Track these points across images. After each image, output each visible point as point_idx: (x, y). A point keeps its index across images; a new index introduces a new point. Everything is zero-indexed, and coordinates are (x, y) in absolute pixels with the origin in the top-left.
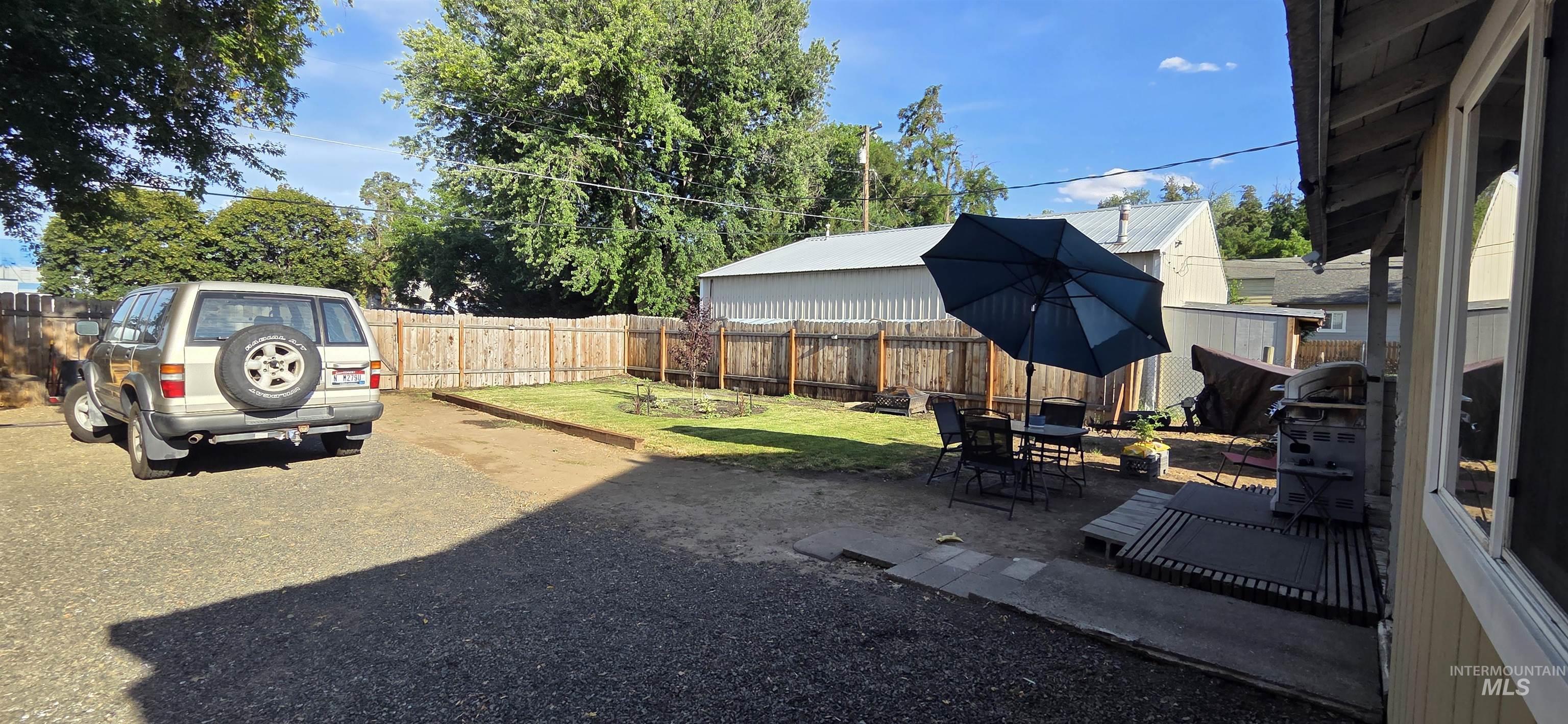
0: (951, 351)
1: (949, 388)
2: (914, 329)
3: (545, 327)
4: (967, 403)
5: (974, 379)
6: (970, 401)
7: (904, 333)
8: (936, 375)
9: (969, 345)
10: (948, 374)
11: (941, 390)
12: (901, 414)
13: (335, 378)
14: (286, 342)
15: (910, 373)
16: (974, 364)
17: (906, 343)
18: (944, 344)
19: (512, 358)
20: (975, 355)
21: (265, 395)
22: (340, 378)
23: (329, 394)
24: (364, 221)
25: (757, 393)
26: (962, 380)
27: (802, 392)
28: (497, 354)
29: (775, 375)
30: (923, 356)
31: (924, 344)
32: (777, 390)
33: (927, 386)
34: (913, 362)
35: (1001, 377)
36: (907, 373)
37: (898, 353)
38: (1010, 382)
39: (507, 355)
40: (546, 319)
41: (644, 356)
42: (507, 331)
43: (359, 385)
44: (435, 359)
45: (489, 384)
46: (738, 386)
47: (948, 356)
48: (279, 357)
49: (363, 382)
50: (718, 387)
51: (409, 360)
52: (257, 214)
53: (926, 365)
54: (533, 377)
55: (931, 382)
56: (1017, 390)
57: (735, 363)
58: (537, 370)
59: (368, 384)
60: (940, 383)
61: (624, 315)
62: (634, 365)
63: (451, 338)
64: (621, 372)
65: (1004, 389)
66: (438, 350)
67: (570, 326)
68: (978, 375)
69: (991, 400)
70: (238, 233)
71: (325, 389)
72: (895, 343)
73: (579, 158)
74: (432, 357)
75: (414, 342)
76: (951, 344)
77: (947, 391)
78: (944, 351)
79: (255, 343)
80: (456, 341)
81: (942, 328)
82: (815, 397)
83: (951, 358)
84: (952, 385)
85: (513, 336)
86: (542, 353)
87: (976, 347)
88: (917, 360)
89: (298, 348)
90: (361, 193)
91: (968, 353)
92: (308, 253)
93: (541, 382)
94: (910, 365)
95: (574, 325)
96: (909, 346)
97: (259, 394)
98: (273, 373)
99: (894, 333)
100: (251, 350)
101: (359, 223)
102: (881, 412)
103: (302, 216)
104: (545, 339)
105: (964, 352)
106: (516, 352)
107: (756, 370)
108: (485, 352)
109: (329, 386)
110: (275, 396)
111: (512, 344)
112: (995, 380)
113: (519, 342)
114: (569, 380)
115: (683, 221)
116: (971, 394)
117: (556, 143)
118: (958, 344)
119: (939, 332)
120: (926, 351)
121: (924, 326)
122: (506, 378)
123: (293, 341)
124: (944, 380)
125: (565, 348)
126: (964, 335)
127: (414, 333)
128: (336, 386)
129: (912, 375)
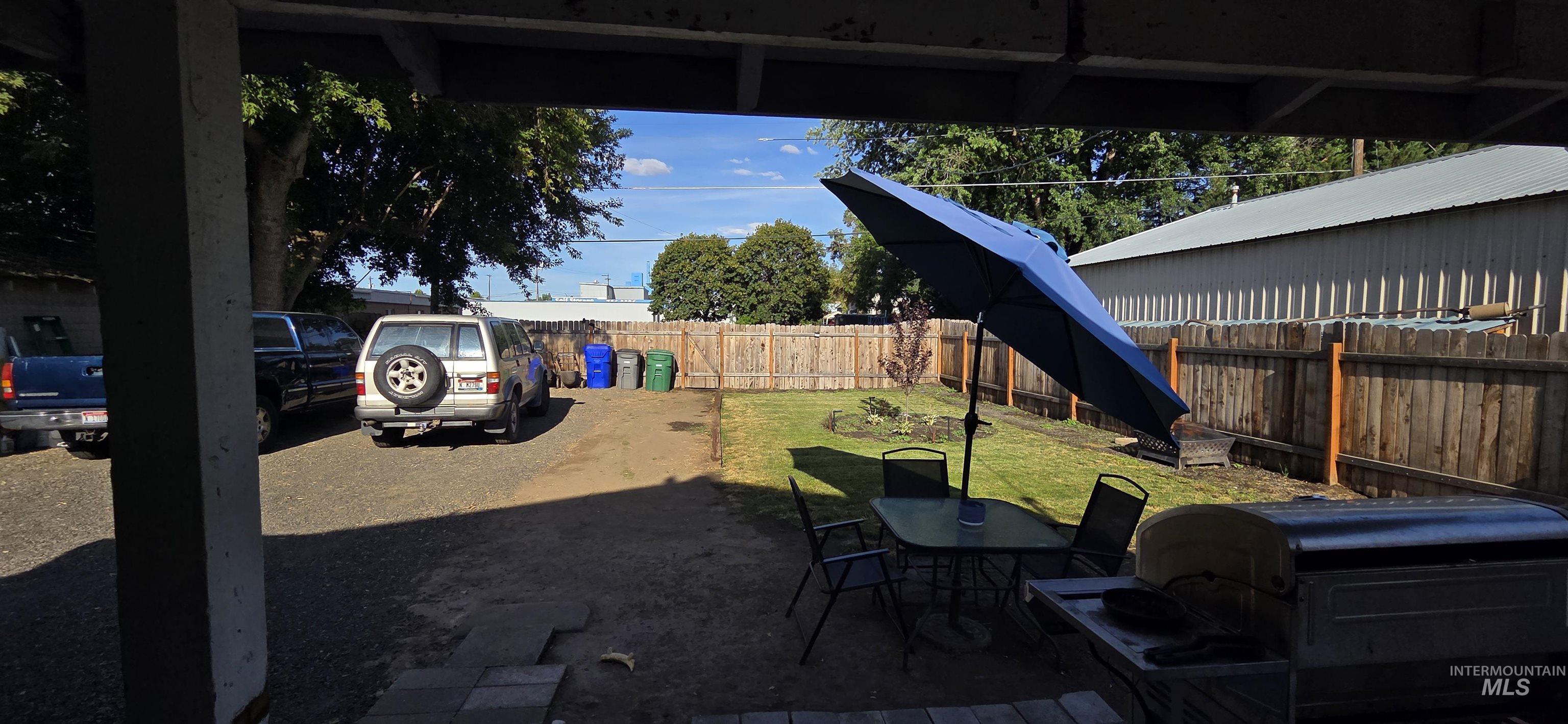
0: (1271, 372)
1: (1266, 431)
2: (1218, 336)
3: (851, 334)
4: (1295, 459)
5: (1308, 421)
6: (1300, 456)
7: (1203, 342)
8: (1248, 409)
9: (1300, 365)
10: (1265, 408)
11: (1256, 433)
12: (1169, 464)
13: (461, 385)
14: (413, 358)
15: (1211, 403)
16: (1308, 397)
17: (1206, 358)
18: (1261, 361)
19: (818, 363)
20: (1309, 380)
21: (400, 397)
22: (464, 385)
23: (458, 397)
24: (845, 241)
25: (1041, 414)
26: (1288, 422)
27: (1084, 418)
28: (805, 357)
29: (1058, 393)
30: (1230, 378)
31: (1231, 359)
32: (1060, 411)
33: (1234, 425)
34: (1215, 387)
35: (1355, 421)
36: (1207, 402)
37: (1195, 371)
38: (1370, 431)
39: (812, 361)
40: (852, 326)
41: (952, 363)
42: (813, 338)
43: (478, 391)
44: (750, 364)
45: (796, 387)
46: (1025, 403)
47: (1266, 379)
48: (411, 369)
49: (481, 389)
50: (1005, 403)
51: (728, 364)
52: (760, 245)
53: (1233, 393)
54: (837, 381)
55: (1241, 420)
56: (1383, 447)
57: (1022, 377)
58: (842, 375)
59: (485, 390)
60: (1255, 421)
61: (939, 320)
62: (945, 373)
63: (763, 345)
64: (933, 380)
65: (1361, 442)
66: (752, 356)
67: (876, 332)
68: (1313, 415)
69: (1333, 459)
70: (748, 261)
71: (454, 393)
72: (1191, 357)
73: (960, 156)
74: (747, 362)
75: (733, 348)
76: (1271, 362)
77: (1264, 437)
78: (1261, 372)
79: (392, 359)
80: (767, 348)
81: (1258, 336)
82: (1097, 427)
83: (1271, 383)
84: (1272, 427)
85: (819, 343)
86: (847, 359)
87: (1311, 368)
88: (1220, 384)
89: (422, 362)
90: (845, 217)
91: (1299, 376)
92: (790, 272)
93: (846, 388)
94: (1211, 391)
95: (882, 331)
96: (1211, 362)
97: (396, 395)
98: (408, 381)
99: (1190, 342)
100: (390, 364)
101: (843, 243)
102: (1145, 458)
103: (787, 243)
104: (850, 346)
105: (1291, 376)
106: (822, 358)
107: (1041, 386)
108: (793, 358)
109: (456, 390)
110: (406, 397)
111: (818, 350)
112: (1342, 426)
113: (825, 348)
114: (876, 386)
115: (1091, 206)
116: (1302, 444)
117: (935, 147)
118: (1281, 362)
119: (1253, 341)
120: (1233, 370)
121: (1233, 332)
122: (812, 382)
123: (417, 357)
124: (1260, 417)
125: (871, 354)
126: (1292, 347)
127: (733, 341)
128: (462, 391)
129: (1215, 407)
